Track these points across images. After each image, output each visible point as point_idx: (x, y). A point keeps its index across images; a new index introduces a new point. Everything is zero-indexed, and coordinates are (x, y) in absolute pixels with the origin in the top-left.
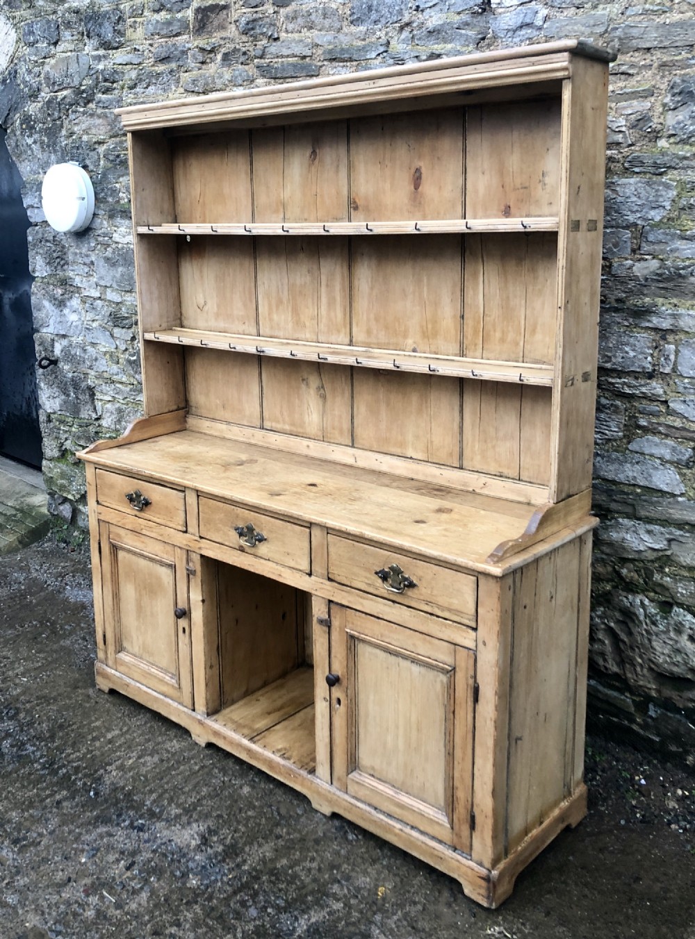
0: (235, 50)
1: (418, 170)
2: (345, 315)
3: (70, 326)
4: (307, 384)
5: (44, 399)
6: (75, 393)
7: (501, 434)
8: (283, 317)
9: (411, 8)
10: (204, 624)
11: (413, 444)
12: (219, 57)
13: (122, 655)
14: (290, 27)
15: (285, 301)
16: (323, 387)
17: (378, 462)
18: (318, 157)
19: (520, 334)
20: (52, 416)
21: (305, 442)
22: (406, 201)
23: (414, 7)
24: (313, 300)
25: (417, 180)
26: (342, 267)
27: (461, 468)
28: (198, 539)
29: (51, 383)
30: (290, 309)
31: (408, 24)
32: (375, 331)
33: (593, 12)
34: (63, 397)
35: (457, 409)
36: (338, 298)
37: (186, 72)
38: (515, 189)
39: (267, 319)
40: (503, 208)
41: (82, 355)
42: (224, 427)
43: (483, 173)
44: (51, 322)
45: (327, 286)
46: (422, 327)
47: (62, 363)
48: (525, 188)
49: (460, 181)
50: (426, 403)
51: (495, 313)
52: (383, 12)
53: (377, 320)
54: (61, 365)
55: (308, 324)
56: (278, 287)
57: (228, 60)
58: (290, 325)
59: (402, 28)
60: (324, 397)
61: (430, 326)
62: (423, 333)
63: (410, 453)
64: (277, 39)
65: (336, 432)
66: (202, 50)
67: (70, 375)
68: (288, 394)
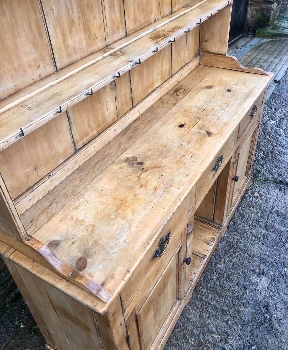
7: (182, 47)
11: (157, 80)
15: (76, 20)
17: (149, 102)
21: (112, 129)
24: (99, 9)
27: (171, 76)
39: (63, 48)
56: (67, 8)
62: (158, 6)
63: (156, 86)
68: (92, 106)
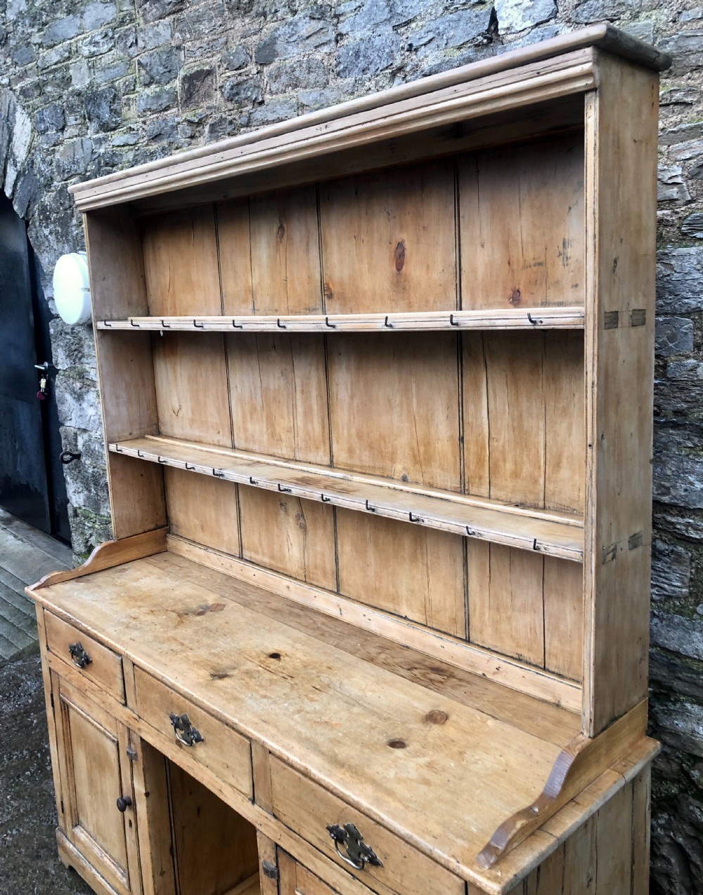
0: (222, 120)
1: (400, 245)
2: (323, 428)
3: (89, 421)
4: (286, 511)
5: (70, 493)
6: (95, 489)
7: (518, 602)
8: (257, 427)
9: (403, 48)
10: (149, 823)
11: (407, 600)
12: (207, 129)
13: (78, 830)
14: (274, 87)
15: (259, 408)
16: (303, 516)
17: (367, 617)
18: (286, 232)
19: (539, 468)
20: (79, 511)
21: (286, 582)
22: (387, 285)
23: (406, 47)
24: (288, 408)
25: (399, 259)
26: (318, 370)
27: (468, 641)
28: (137, 718)
29: (75, 478)
30: (264, 418)
31: (400, 69)
32: (358, 451)
33: (632, 24)
34: (86, 492)
35: (460, 560)
36: (315, 407)
37: (177, 149)
38: (525, 267)
39: (242, 429)
40: (510, 293)
41: (101, 450)
42: (202, 552)
43: (483, 246)
44: (73, 416)
45: (303, 392)
46: (412, 449)
47: (84, 458)
48: (540, 264)
49: (453, 258)
50: (422, 549)
51: (504, 437)
52: (372, 57)
53: (359, 436)
54: (83, 459)
55: (283, 437)
56: (251, 391)
57: (216, 131)
58: (265, 438)
59: (394, 75)
60: (304, 528)
61: (422, 449)
62: (414, 457)
63: (404, 611)
64: (262, 103)
65: (319, 572)
66: (190, 123)
67: (90, 470)
68: (266, 521)
